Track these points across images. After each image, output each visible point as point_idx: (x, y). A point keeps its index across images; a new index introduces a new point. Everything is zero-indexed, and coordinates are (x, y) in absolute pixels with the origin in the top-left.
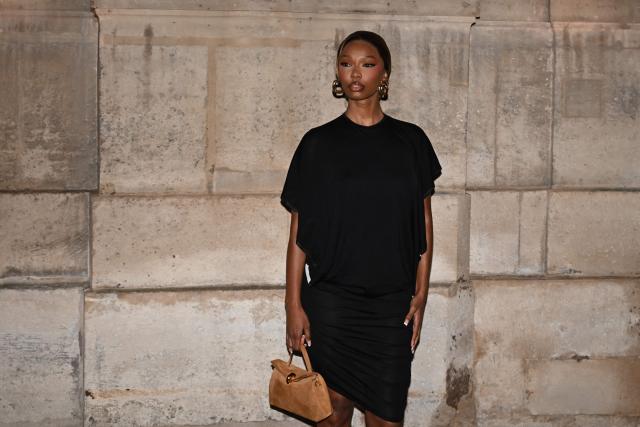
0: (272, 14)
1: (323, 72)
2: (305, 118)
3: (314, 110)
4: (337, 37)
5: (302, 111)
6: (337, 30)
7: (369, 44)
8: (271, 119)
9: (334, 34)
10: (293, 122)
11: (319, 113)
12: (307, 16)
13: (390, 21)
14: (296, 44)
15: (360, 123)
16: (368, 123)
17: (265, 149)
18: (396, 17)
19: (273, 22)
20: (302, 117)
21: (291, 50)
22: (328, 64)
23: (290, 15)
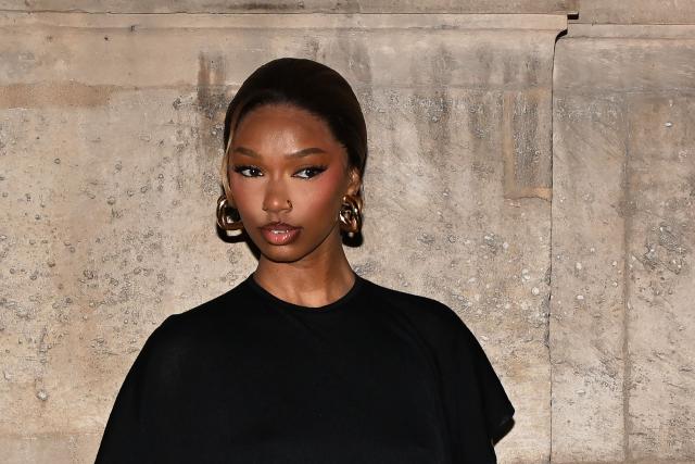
0: (32, 19)
1: (171, 170)
2: (125, 296)
3: (148, 272)
4: (203, 76)
5: (118, 276)
6: (202, 59)
7: (304, 113)
8: (37, 299)
9: (197, 69)
10: (96, 305)
11: (162, 278)
12: (123, 22)
13: (341, 30)
14: (95, 97)
15: (294, 302)
16: (315, 299)
17: (25, 378)
18: (358, 20)
19: (34, 41)
20: (117, 291)
21: (82, 115)
22: (181, 149)
23: (77, 20)
